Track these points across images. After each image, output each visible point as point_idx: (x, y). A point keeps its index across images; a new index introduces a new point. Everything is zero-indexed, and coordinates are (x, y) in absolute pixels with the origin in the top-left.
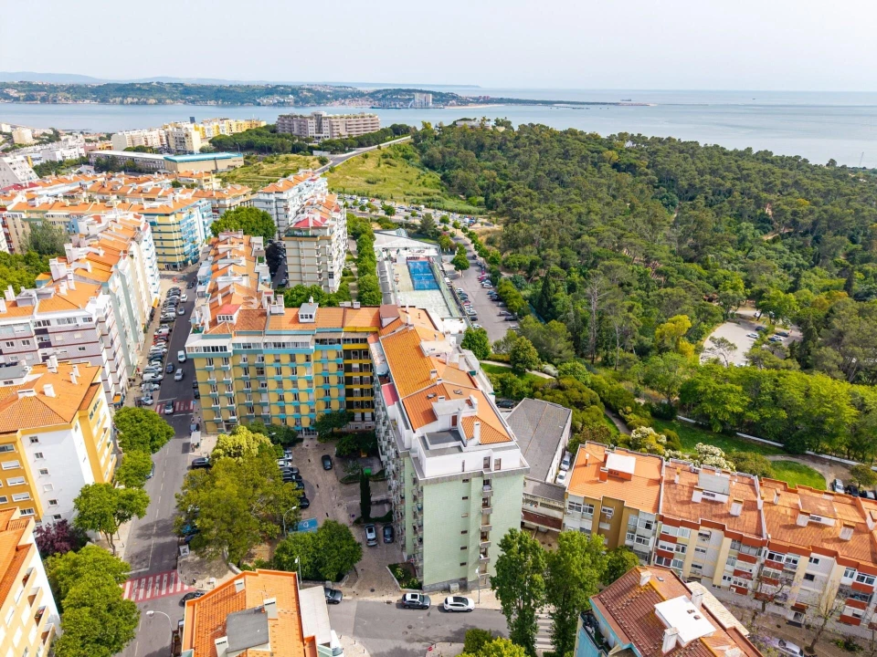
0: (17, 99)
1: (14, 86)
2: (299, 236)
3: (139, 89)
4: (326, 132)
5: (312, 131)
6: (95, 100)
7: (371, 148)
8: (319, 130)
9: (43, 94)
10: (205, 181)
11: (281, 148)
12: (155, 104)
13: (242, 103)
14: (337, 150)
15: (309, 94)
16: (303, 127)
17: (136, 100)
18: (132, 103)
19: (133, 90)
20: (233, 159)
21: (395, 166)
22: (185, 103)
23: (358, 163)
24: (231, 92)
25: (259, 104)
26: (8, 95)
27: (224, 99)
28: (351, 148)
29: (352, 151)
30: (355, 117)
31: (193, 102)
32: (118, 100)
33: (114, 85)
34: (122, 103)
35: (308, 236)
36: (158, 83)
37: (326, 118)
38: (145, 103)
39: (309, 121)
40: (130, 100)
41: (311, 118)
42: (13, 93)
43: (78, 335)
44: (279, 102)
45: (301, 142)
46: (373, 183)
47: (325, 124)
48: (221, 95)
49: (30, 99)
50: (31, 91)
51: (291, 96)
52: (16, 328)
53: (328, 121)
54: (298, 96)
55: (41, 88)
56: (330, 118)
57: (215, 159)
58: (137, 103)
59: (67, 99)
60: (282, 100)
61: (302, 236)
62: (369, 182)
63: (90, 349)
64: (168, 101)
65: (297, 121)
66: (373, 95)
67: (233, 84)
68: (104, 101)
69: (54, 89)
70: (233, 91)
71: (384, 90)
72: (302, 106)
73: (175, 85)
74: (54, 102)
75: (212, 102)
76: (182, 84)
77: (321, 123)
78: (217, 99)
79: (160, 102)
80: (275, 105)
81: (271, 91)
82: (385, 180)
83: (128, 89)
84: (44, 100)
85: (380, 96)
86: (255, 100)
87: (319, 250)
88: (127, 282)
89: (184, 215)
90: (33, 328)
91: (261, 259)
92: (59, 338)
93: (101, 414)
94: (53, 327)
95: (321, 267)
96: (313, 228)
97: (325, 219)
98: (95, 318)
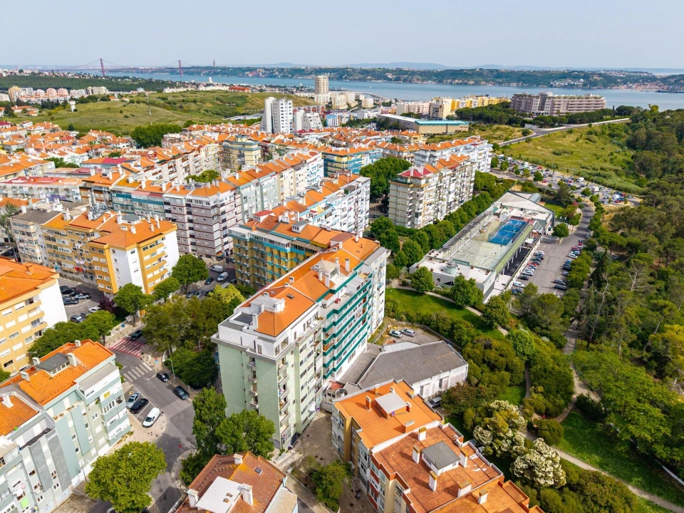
0: (390, 80)
1: (392, 71)
2: (401, 182)
3: (465, 74)
4: (547, 110)
5: (535, 108)
6: (435, 81)
7: (583, 125)
8: (542, 108)
9: (406, 76)
10: (414, 138)
11: (499, 120)
12: (473, 85)
13: (538, 85)
14: (545, 125)
15: (599, 79)
16: (529, 105)
17: (461, 81)
18: (457, 84)
19: (460, 74)
20: (461, 126)
21: (594, 142)
22: (494, 84)
23: (559, 137)
24: (532, 76)
25: (552, 86)
26: (387, 77)
27: (524, 82)
28: (561, 123)
29: (562, 126)
30: (579, 98)
31: (500, 84)
32: (449, 81)
33: (450, 70)
34: (451, 83)
35: (406, 183)
36: (480, 69)
37: (550, 98)
38: (466, 84)
39: (535, 99)
40: (457, 81)
41: (537, 97)
42: (390, 76)
43: (203, 212)
44: (569, 85)
45: (519, 116)
46: (557, 154)
47: (548, 102)
48: (524, 78)
49: (397, 79)
50: (399, 74)
51: (582, 80)
52: (177, 200)
53: (551, 100)
54: (588, 81)
55: (406, 72)
56: (554, 98)
57: (447, 125)
58: (461, 84)
59: (418, 80)
60: (572, 83)
61: (403, 183)
62: (554, 153)
63: (209, 221)
64: (482, 83)
65: (525, 99)
66: (665, 80)
67: (537, 70)
68: (440, 82)
69: (413, 73)
70: (534, 75)
71: (679, 75)
72: (589, 89)
73: (491, 71)
74: (410, 82)
75: (514, 84)
76: (497, 70)
77: (544, 101)
78: (518, 81)
79: (477, 83)
80: (565, 87)
81: (564, 75)
82: (572, 153)
83: (458, 74)
84: (405, 80)
85: (673, 81)
86: (549, 83)
87: (411, 195)
88: (264, 190)
89: (353, 158)
90: (184, 203)
91: (346, 192)
92: (195, 211)
93: (159, 251)
94: (193, 204)
95: (410, 207)
96: (412, 177)
97: (430, 173)
98: (212, 204)
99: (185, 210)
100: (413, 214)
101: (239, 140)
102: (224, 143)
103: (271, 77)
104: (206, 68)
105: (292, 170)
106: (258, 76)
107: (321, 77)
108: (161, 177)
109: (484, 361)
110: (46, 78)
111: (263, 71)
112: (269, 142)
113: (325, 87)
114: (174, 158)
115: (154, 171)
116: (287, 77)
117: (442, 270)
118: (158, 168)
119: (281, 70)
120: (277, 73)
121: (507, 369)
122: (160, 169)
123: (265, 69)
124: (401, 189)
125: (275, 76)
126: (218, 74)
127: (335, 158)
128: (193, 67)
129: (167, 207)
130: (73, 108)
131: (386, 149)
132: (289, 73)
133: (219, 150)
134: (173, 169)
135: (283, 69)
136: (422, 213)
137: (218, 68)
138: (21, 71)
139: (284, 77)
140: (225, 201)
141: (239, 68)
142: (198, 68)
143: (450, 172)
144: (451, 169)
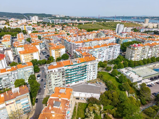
2: (129, 47)
63: (76, 48)
87: (131, 51)
88: (92, 44)
89: (125, 40)
90: (73, 44)
91: (109, 47)
92: (74, 46)
93: (59, 51)
94: (74, 44)
95: (131, 54)
96: (133, 47)
97: (140, 46)
98: (76, 45)
99: (73, 45)
100: (131, 57)
101: (101, 33)
102: (98, 33)
103: (138, 19)
104: (122, 17)
105: (103, 40)
106: (134, 19)
107: (147, 19)
108: (78, 39)
109: (107, 96)
110: (87, 19)
111: (136, 17)
112: (108, 34)
113: (147, 22)
114: (82, 35)
115: (76, 37)
116: (142, 19)
117: (126, 72)
118: (77, 37)
119: (141, 17)
120: (140, 18)
121: (112, 100)
122: (78, 37)
123: (137, 17)
124: (129, 49)
125: (139, 19)
126: (124, 18)
127: (120, 39)
128: (118, 17)
129: (70, 44)
130: (83, 24)
131: (141, 39)
132: (143, 18)
133: (96, 35)
134: (81, 37)
135: (142, 17)
136: (134, 57)
137: (124, 17)
138: (83, 17)
139: (141, 19)
140: (80, 45)
141: (130, 17)
142: (120, 17)
143: (149, 47)
144: (150, 46)
